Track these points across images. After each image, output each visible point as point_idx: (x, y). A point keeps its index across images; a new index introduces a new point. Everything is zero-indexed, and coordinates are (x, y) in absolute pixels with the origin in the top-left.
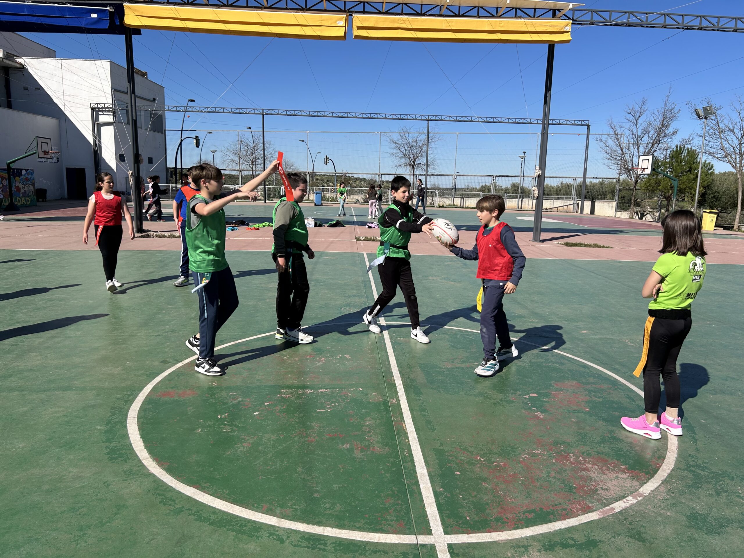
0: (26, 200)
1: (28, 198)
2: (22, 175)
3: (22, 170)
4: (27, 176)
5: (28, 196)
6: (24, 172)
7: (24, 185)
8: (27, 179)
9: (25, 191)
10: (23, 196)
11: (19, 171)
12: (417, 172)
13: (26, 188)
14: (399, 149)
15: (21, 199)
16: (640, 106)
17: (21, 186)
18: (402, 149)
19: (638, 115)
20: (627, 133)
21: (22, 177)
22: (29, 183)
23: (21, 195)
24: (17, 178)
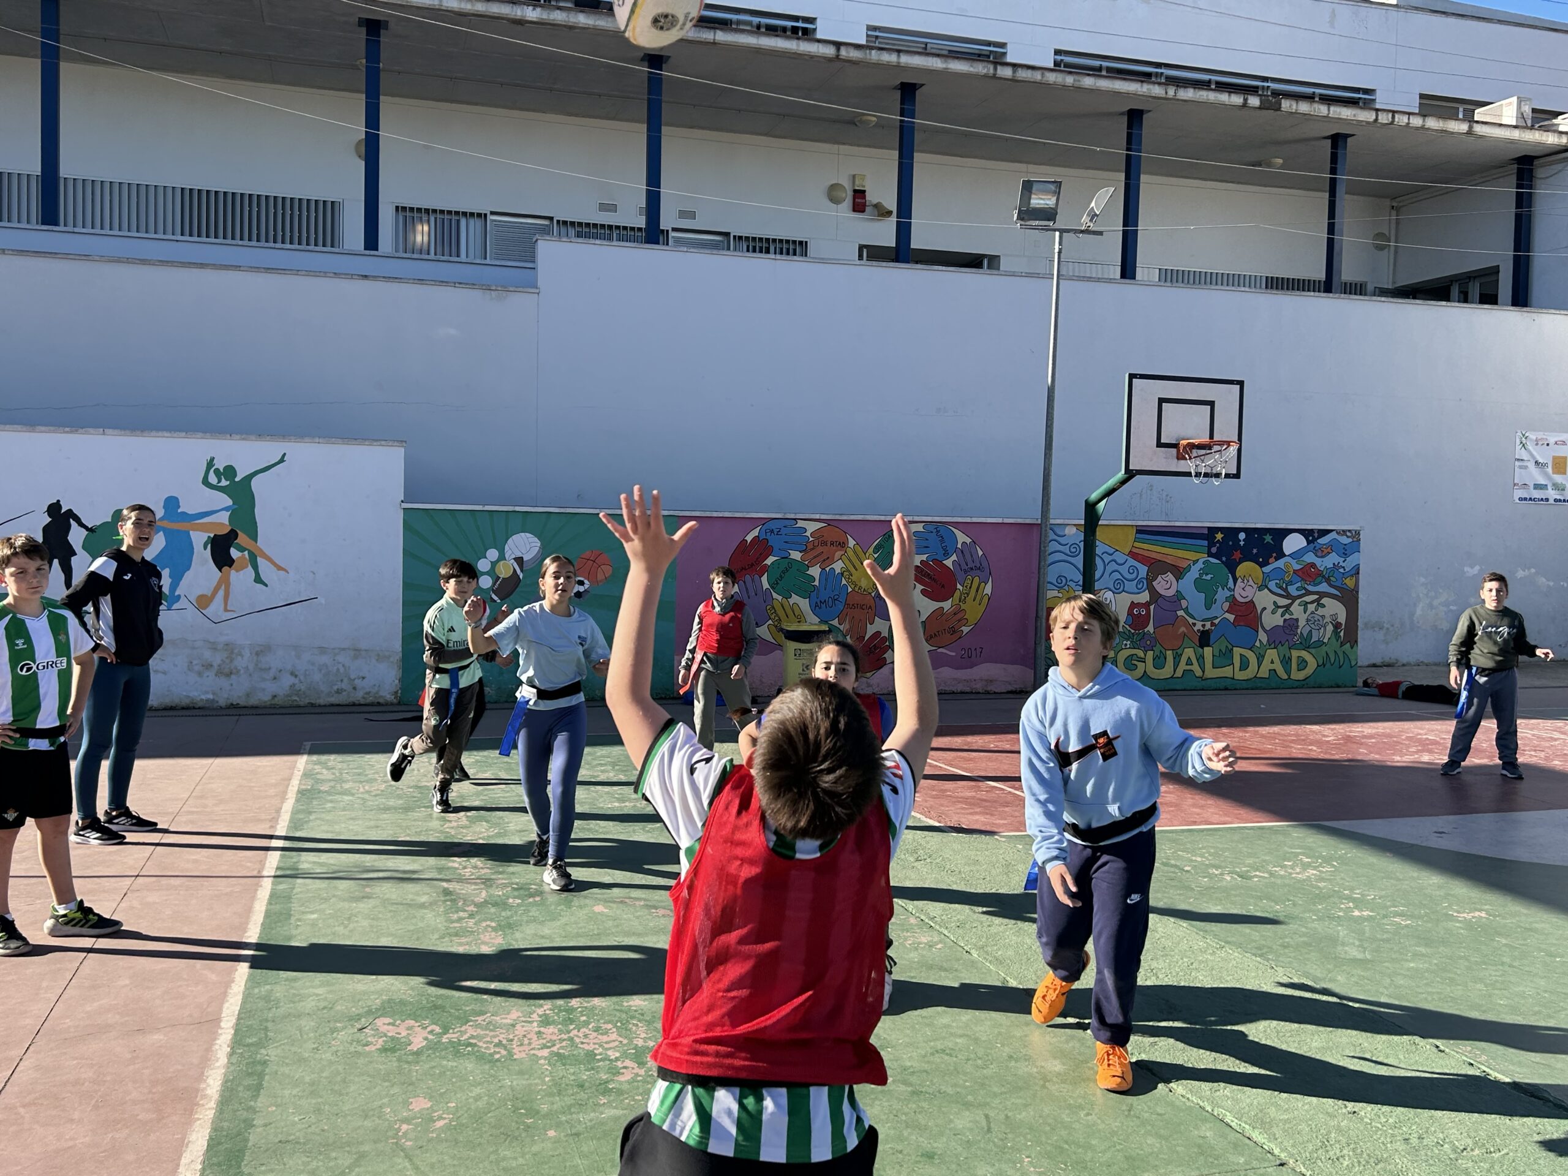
0: (1286, 662)
1: (1304, 654)
2: (1281, 555)
3: (1281, 534)
4: (1310, 558)
5: (1306, 644)
6: (1293, 543)
7: (1288, 596)
8: (1309, 574)
9: (1291, 625)
10: (1273, 643)
11: (1268, 538)
13: (1296, 609)
15: (1260, 658)
17: (1264, 600)
21: (1280, 563)
22: (1324, 587)
23: (1263, 637)
24: (1246, 568)
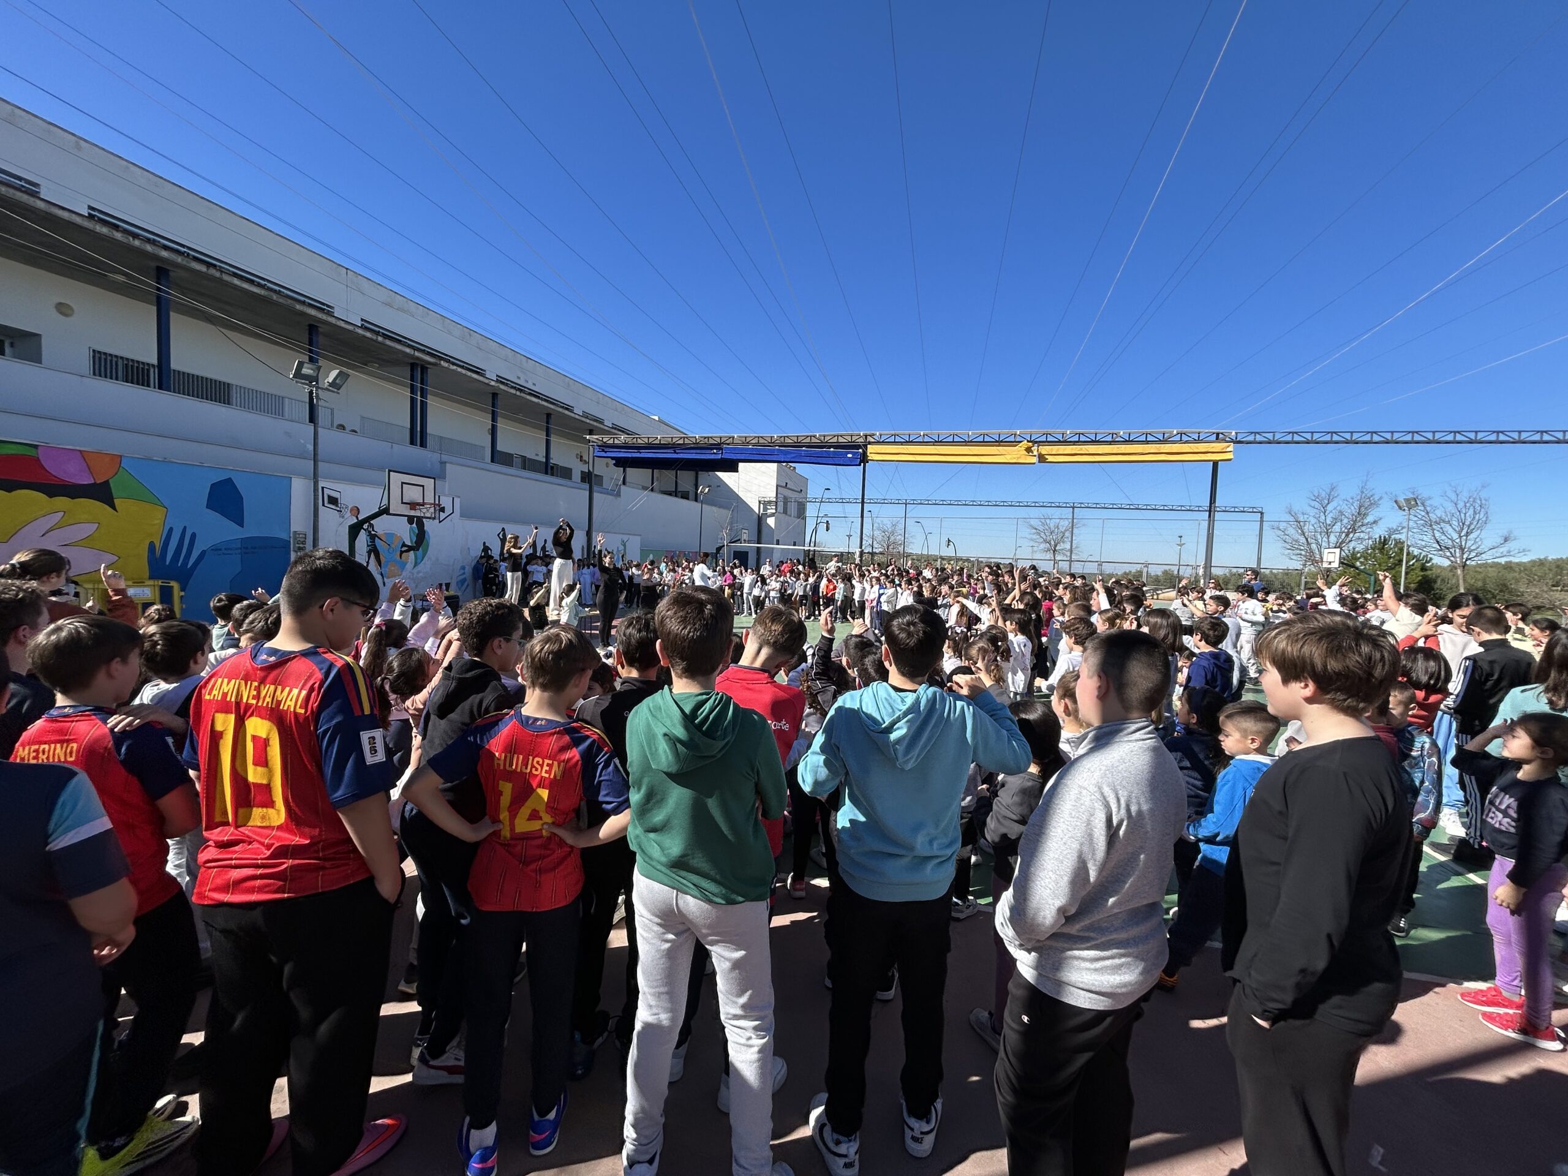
12: (1058, 558)
14: (1039, 534)
16: (1328, 491)
18: (1042, 535)
19: (1326, 502)
20: (1313, 521)
